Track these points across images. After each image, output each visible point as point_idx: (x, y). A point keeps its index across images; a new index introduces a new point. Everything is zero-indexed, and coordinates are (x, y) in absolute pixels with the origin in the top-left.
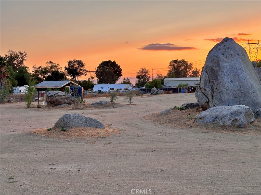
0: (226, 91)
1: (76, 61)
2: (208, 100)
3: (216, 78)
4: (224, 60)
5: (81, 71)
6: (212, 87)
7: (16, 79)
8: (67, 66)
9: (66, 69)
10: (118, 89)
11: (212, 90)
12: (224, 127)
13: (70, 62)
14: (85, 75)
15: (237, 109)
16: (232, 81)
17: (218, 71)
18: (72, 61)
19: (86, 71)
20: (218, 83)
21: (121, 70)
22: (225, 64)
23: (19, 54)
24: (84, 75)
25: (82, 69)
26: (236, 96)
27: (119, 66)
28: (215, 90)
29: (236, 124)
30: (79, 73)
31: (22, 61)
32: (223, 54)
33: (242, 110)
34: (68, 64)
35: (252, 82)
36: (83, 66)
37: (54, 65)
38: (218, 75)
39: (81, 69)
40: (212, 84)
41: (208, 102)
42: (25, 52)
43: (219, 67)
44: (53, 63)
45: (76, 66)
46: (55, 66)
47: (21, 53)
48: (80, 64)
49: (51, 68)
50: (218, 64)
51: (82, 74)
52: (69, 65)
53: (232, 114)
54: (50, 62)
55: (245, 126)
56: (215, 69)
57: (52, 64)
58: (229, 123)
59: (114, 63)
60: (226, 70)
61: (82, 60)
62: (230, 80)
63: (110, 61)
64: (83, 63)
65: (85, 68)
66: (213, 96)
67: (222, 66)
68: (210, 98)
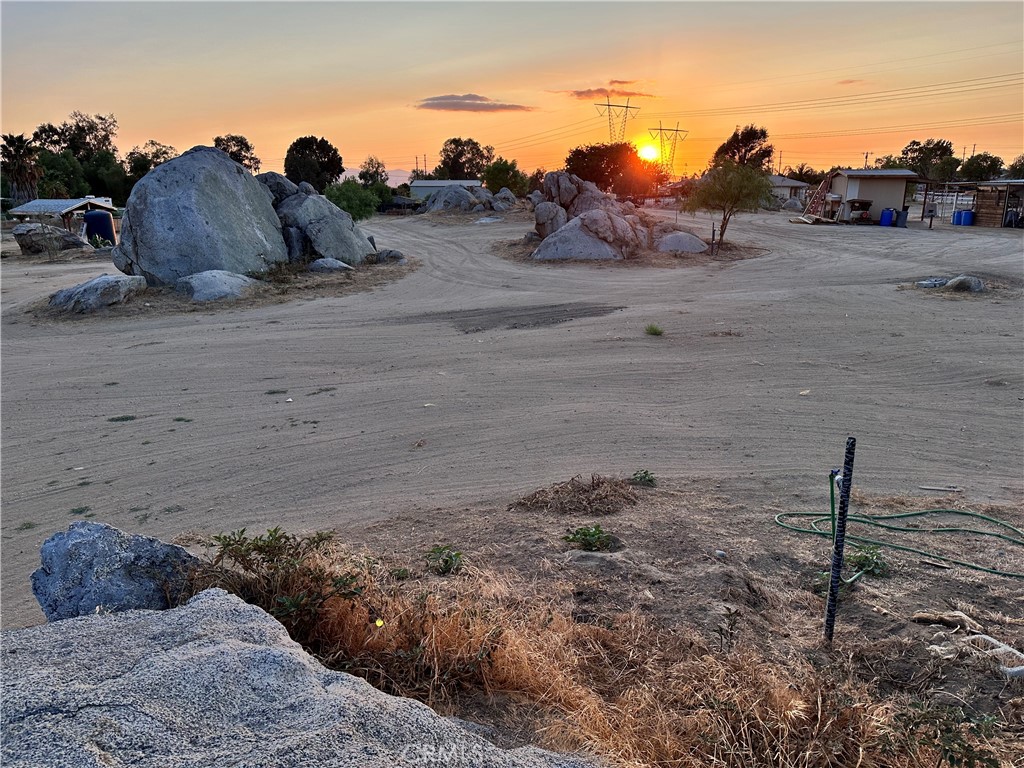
0: (162, 245)
1: (233, 138)
2: (130, 262)
3: (141, 224)
4: (157, 191)
5: (247, 161)
7: (86, 180)
11: (135, 244)
13: (218, 141)
16: (171, 229)
17: (143, 210)
18: (223, 137)
19: (256, 161)
20: (143, 233)
21: (341, 158)
22: (158, 199)
23: (97, 121)
25: (248, 155)
26: (183, 253)
27: (336, 151)
28: (140, 244)
31: (106, 138)
32: (158, 181)
35: (210, 229)
36: (248, 148)
37: (164, 150)
39: (245, 156)
40: (135, 233)
41: (131, 265)
42: (112, 116)
43: (145, 205)
44: (159, 144)
45: (234, 149)
46: (165, 152)
47: (101, 118)
50: (146, 199)
51: (249, 167)
56: (139, 207)
59: (323, 142)
60: (157, 210)
61: (244, 136)
62: (166, 226)
63: (313, 139)
64: (249, 144)
65: (255, 153)
66: (137, 254)
67: (151, 203)
68: (133, 257)
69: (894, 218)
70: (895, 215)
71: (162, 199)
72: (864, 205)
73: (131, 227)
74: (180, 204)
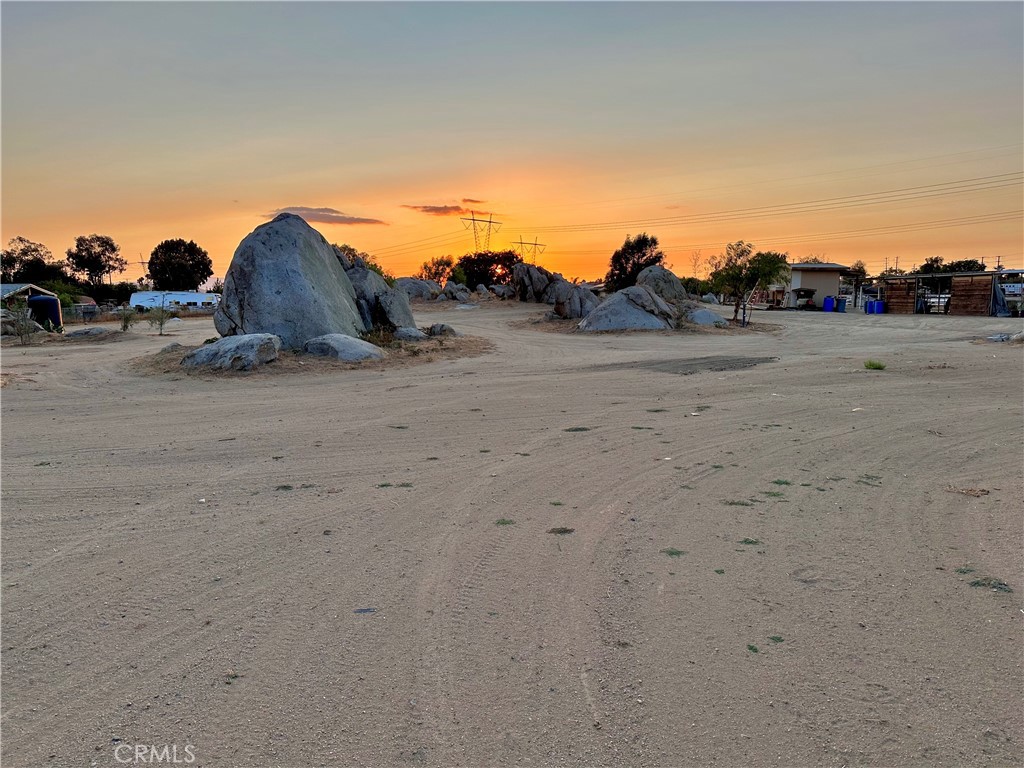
0: (268, 309)
1: (98, 239)
2: (234, 326)
3: (249, 287)
4: (264, 254)
5: (111, 263)
6: (240, 301)
8: (74, 249)
9: (70, 254)
10: (189, 304)
11: (241, 307)
12: (218, 371)
13: (81, 241)
14: (121, 271)
15: (248, 340)
16: (278, 293)
17: (251, 272)
18: (87, 237)
19: (122, 262)
20: (251, 296)
22: (265, 262)
24: (117, 271)
25: (113, 256)
27: (205, 254)
28: (246, 307)
29: (239, 364)
30: (104, 267)
32: (263, 243)
33: (255, 342)
34: (75, 243)
35: (316, 294)
36: (114, 249)
37: (33, 247)
38: (251, 281)
39: (109, 257)
40: (241, 296)
41: (234, 330)
43: (254, 266)
44: (28, 242)
45: (98, 249)
46: (36, 250)
48: (108, 245)
49: (25, 252)
50: (253, 261)
51: (114, 268)
52: (77, 247)
53: (238, 347)
54: (21, 240)
55: (255, 368)
56: (246, 269)
57: (27, 245)
58: (228, 362)
59: (192, 245)
60: (266, 273)
61: (111, 237)
62: (274, 290)
63: (181, 243)
64: (115, 245)
65: (120, 254)
66: (242, 318)
67: (260, 266)
68: (238, 321)
69: (835, 306)
70: (835, 302)
71: (271, 261)
72: (809, 293)
73: (236, 289)
74: (288, 267)
